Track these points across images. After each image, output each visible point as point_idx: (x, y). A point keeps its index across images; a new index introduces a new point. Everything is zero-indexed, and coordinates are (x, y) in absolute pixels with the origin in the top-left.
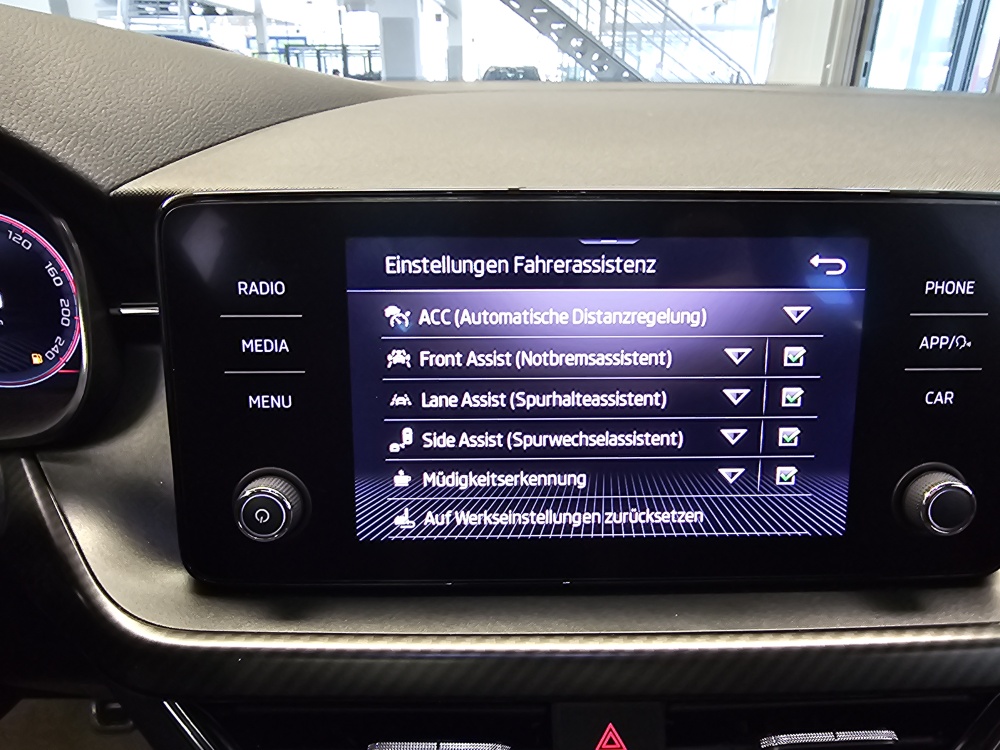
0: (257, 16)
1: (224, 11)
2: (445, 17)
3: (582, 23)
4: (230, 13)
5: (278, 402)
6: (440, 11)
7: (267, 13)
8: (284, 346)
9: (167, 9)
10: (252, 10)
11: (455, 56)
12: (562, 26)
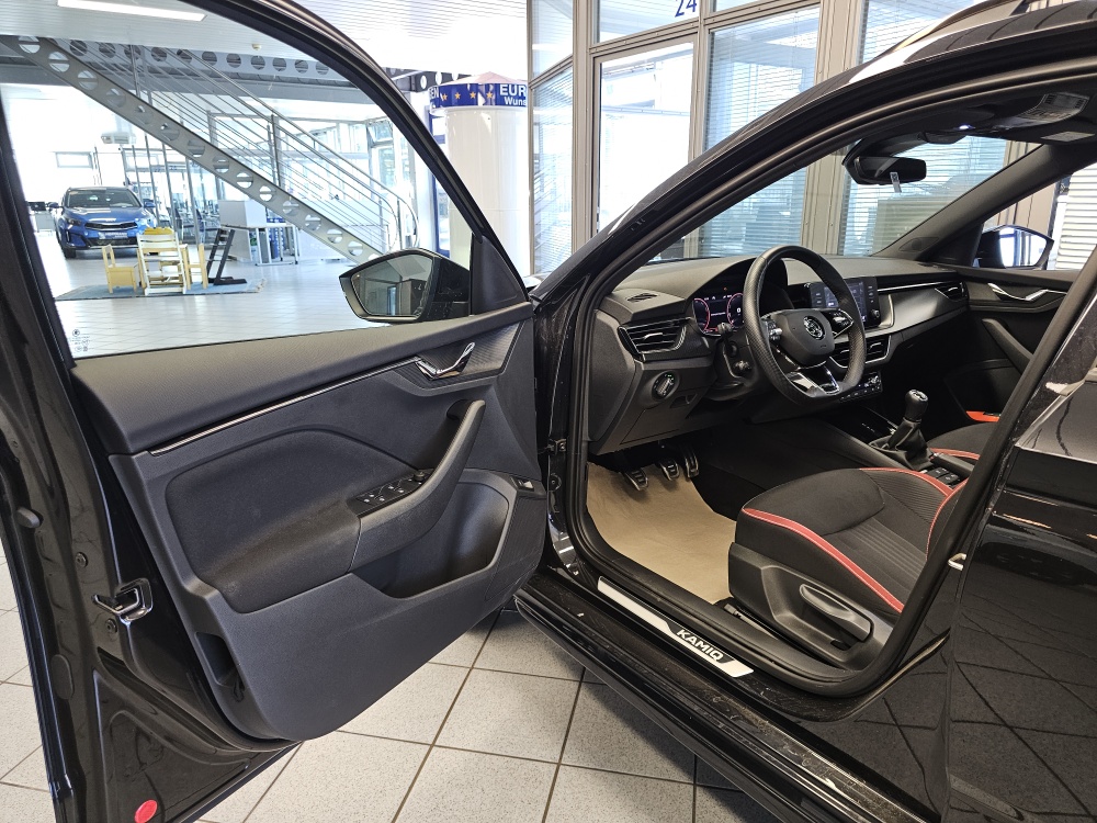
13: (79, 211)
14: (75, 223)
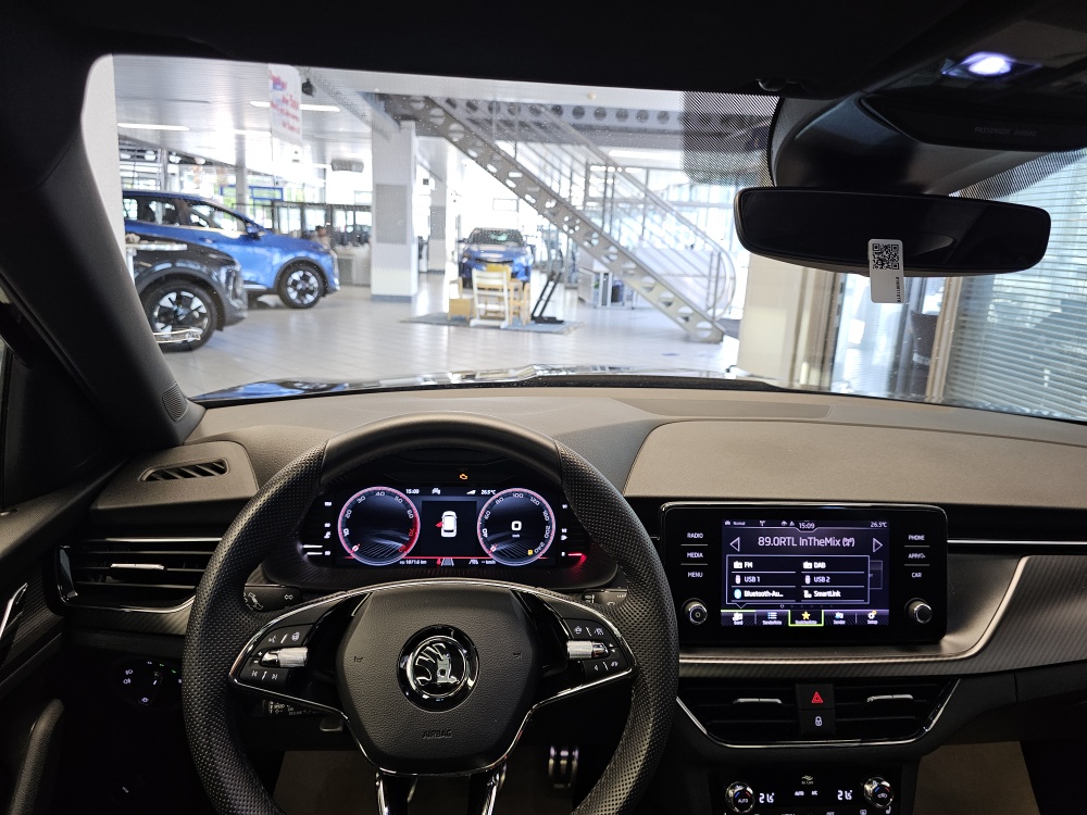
0: (239, 168)
1: (203, 162)
2: (432, 181)
3: (555, 188)
4: (209, 163)
5: (698, 575)
6: (427, 175)
7: (249, 165)
8: (701, 555)
9: (143, 157)
10: (233, 163)
11: (437, 215)
12: (538, 189)
13: (474, 248)
14: (469, 258)
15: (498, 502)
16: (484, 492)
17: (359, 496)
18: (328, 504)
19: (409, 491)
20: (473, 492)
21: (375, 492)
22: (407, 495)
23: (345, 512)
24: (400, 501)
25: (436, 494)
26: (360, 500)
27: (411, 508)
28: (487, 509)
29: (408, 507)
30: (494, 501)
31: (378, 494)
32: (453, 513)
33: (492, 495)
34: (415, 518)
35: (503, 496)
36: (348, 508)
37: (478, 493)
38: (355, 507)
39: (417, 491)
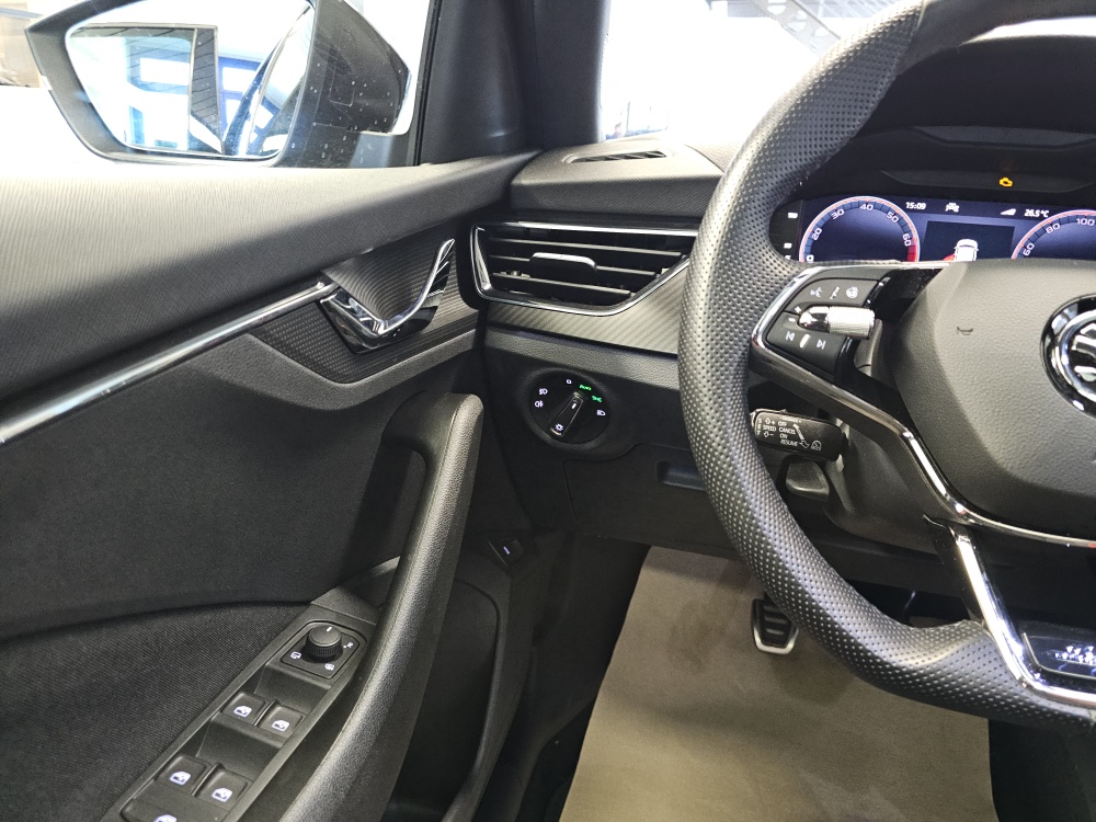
15: (1049, 230)
16: (1029, 213)
17: (835, 210)
18: (793, 215)
19: (910, 205)
20: (1012, 212)
21: (859, 204)
22: (908, 211)
23: (813, 231)
24: (894, 220)
25: (951, 212)
26: (836, 215)
27: (909, 232)
28: (1030, 240)
29: (904, 227)
30: (1044, 229)
31: (864, 207)
32: (974, 243)
33: (1041, 218)
34: (913, 246)
35: (1060, 222)
36: (817, 226)
37: (1020, 215)
38: (828, 226)
39: (922, 206)
